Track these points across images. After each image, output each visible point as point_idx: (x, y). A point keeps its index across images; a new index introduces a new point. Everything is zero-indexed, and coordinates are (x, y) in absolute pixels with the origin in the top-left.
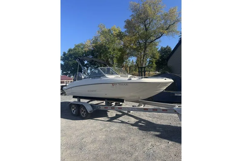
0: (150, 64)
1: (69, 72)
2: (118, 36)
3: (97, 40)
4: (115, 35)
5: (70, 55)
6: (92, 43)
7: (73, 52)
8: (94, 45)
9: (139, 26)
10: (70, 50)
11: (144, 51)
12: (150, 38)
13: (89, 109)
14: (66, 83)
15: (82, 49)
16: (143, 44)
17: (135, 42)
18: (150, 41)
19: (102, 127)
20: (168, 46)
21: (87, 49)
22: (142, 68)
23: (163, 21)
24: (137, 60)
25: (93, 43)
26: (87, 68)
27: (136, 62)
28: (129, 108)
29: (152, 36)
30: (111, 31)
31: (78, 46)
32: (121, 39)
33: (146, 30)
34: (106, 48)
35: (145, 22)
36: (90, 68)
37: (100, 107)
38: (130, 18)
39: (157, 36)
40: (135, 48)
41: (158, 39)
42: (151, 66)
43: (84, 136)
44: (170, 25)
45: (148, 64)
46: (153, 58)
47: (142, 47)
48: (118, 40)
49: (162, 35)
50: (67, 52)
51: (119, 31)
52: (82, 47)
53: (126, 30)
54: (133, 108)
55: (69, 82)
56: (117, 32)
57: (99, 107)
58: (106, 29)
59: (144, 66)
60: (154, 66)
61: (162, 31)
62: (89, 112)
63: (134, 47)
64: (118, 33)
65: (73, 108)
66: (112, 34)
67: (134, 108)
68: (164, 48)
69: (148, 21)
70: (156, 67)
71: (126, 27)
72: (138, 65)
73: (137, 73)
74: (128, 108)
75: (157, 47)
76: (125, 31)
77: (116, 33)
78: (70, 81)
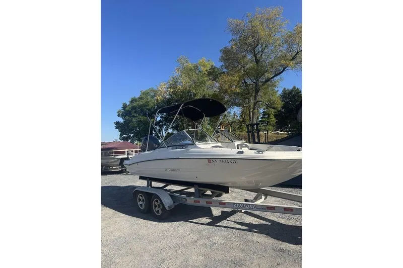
0: (264, 118)
1: (132, 135)
2: (210, 74)
3: (176, 82)
4: (205, 73)
5: (134, 108)
6: (168, 88)
7: (138, 103)
8: (172, 90)
9: (245, 56)
10: (133, 101)
11: (255, 97)
12: (263, 74)
13: (167, 201)
14: (128, 154)
15: (152, 97)
16: (252, 84)
17: (238, 83)
18: (264, 80)
19: (195, 238)
20: (294, 88)
21: (160, 98)
22: (252, 125)
23: (285, 46)
24: (243, 112)
25: (170, 88)
26: (161, 127)
27: (241, 116)
28: (240, 204)
29: (267, 71)
30: (197, 67)
31: (146, 93)
32: (215, 79)
33: (257, 61)
34: (191, 95)
35: (254, 49)
36: (165, 127)
37: (186, 200)
38: (229, 45)
39: (276, 72)
40: (238, 93)
41: (278, 77)
42: (268, 122)
43: (164, 256)
44: (298, 53)
45: (262, 118)
46: (270, 107)
47: (251, 91)
48: (210, 82)
49: (284, 69)
50: (128, 104)
51: (212, 66)
52: (152, 94)
53: (222, 63)
54: (246, 204)
55: (132, 151)
56: (209, 67)
57: (184, 200)
58: (190, 65)
59: (255, 121)
60: (272, 121)
61: (283, 62)
62: (167, 208)
63: (238, 90)
64: (210, 69)
65: (140, 200)
66: (200, 71)
67: (248, 204)
68: (288, 90)
69: (259, 48)
70: (276, 123)
71: (223, 59)
72: (244, 120)
73: (244, 133)
74: (237, 203)
75: (276, 89)
76: (222, 66)
77: (206, 70)
78: (134, 150)
